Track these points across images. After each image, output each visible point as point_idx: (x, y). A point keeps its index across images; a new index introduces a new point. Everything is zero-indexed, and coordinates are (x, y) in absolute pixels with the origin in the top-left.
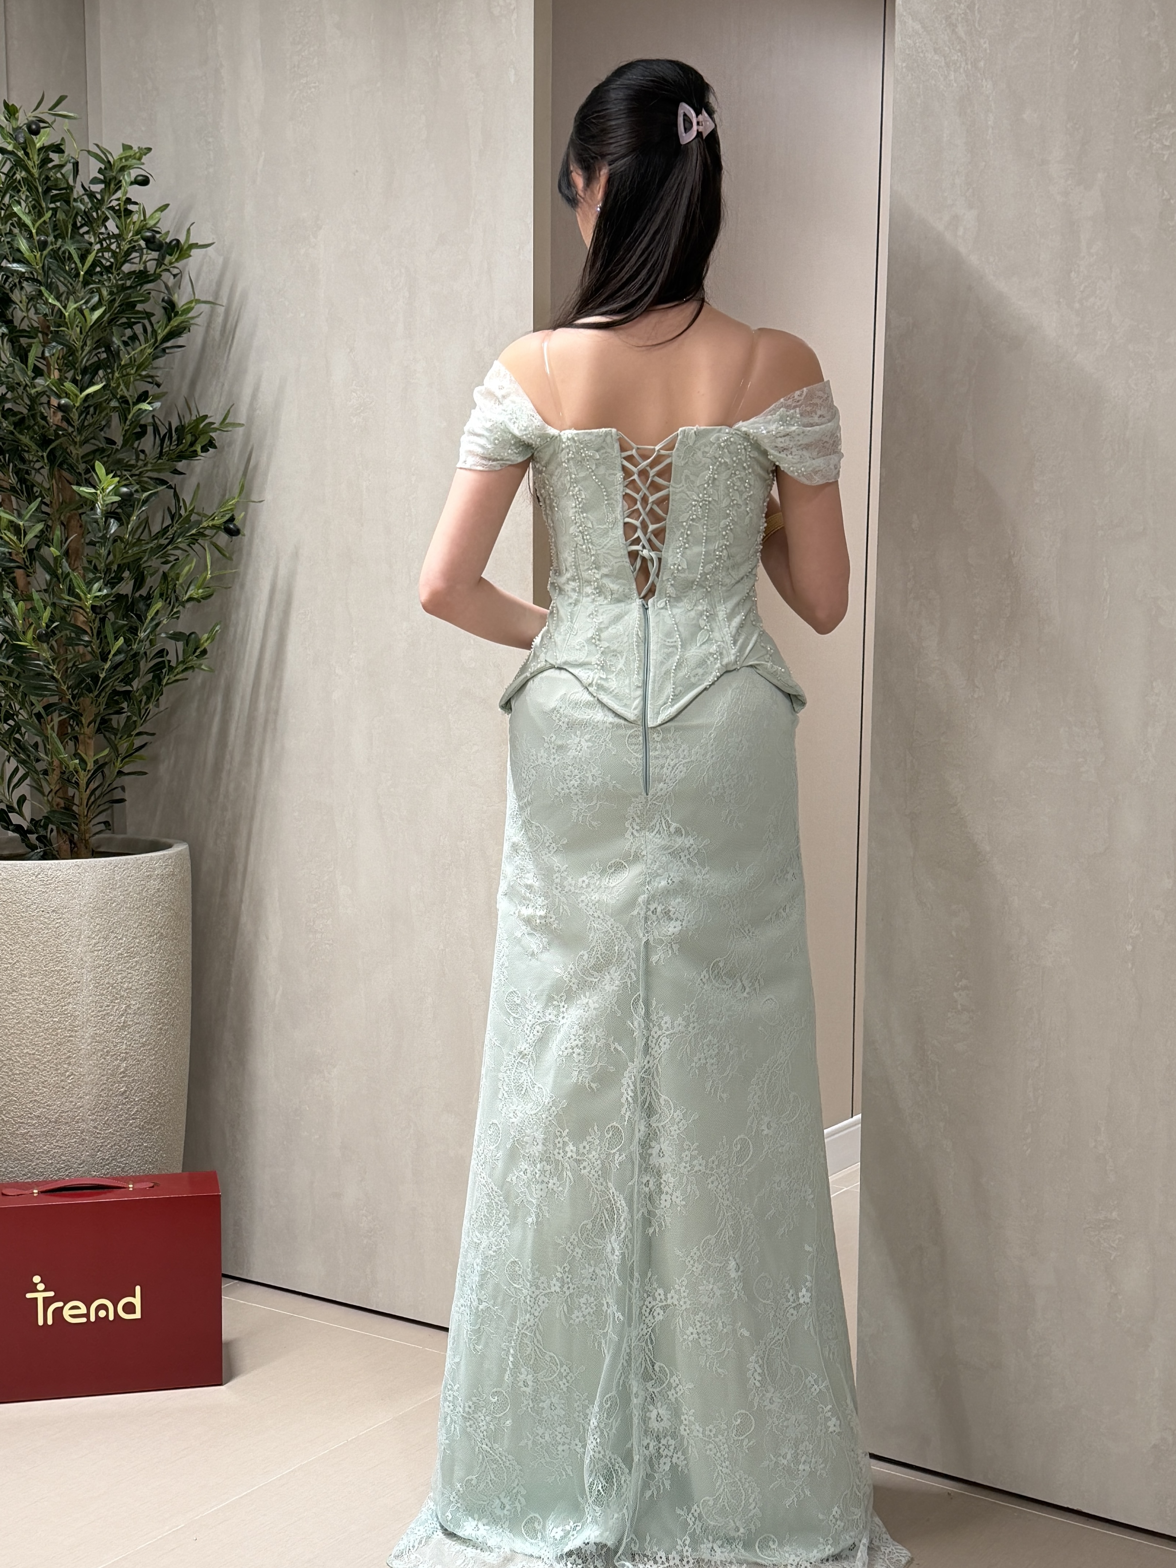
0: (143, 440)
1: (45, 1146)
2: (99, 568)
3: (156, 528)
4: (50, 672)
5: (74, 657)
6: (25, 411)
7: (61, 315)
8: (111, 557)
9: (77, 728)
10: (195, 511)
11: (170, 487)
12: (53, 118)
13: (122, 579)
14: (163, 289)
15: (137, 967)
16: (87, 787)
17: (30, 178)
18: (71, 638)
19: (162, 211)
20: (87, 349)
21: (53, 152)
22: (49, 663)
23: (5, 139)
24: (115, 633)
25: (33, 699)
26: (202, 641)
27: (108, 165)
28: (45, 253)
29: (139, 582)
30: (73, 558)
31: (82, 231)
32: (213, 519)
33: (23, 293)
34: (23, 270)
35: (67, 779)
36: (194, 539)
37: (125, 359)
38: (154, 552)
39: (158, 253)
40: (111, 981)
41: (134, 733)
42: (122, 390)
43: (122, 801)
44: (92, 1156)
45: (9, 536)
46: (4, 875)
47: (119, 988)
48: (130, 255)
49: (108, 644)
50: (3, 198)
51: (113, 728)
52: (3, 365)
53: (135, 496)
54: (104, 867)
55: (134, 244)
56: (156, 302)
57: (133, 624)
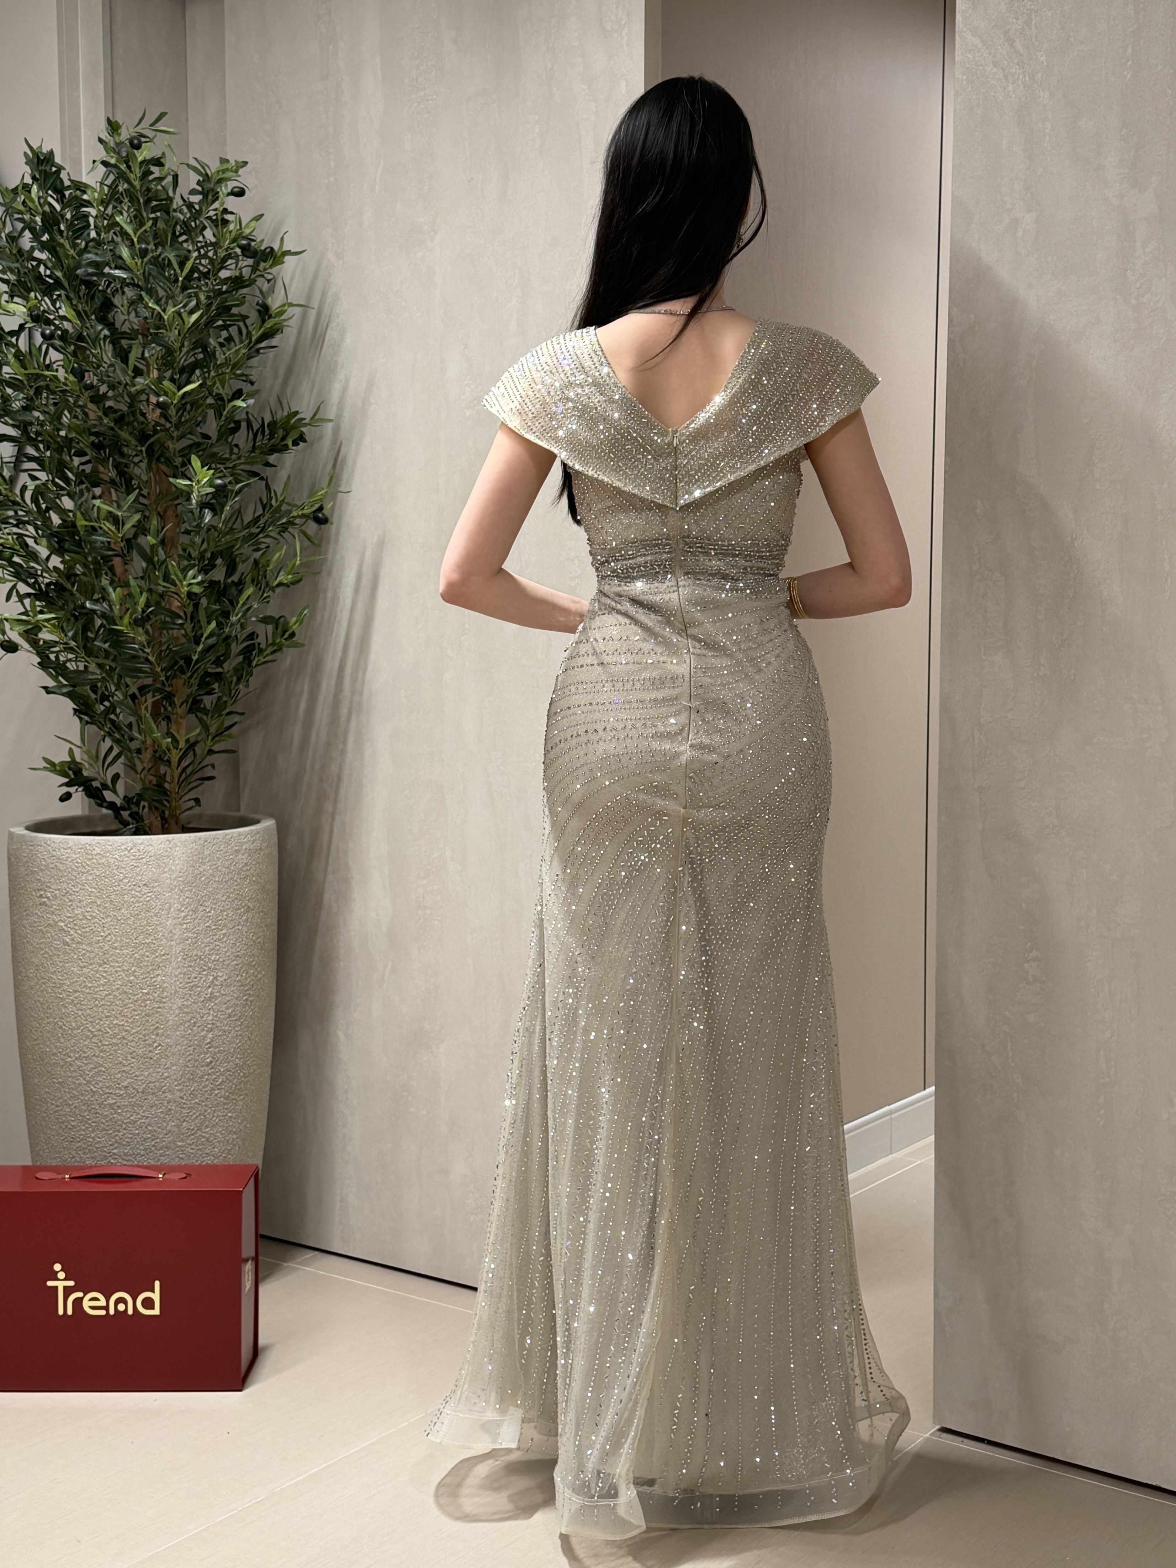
0: (237, 435)
1: (132, 1116)
2: (193, 556)
3: (248, 518)
4: (145, 655)
5: (168, 641)
6: (125, 408)
7: (161, 318)
8: (205, 546)
9: (169, 709)
10: (286, 501)
11: (262, 479)
12: (154, 133)
13: (215, 566)
14: (258, 293)
15: (225, 940)
16: (179, 765)
17: (132, 189)
18: (165, 622)
19: (257, 220)
20: (185, 350)
21: (154, 165)
22: (144, 646)
23: (107, 152)
24: (208, 617)
25: (128, 680)
26: (291, 625)
27: (206, 178)
28: (145, 260)
29: (231, 568)
30: (169, 546)
31: (181, 238)
32: (303, 509)
33: (125, 297)
34: (125, 276)
35: (160, 758)
36: (284, 528)
37: (220, 358)
38: (245, 539)
39: (252, 260)
40: (200, 954)
41: (224, 713)
42: (218, 389)
43: (212, 778)
44: (177, 1126)
45: (108, 526)
46: (98, 850)
47: (207, 960)
48: (226, 261)
49: (201, 627)
50: (105, 209)
51: (205, 708)
52: (104, 365)
53: (229, 487)
54: (195, 841)
55: (231, 251)
56: (250, 306)
57: (226, 608)
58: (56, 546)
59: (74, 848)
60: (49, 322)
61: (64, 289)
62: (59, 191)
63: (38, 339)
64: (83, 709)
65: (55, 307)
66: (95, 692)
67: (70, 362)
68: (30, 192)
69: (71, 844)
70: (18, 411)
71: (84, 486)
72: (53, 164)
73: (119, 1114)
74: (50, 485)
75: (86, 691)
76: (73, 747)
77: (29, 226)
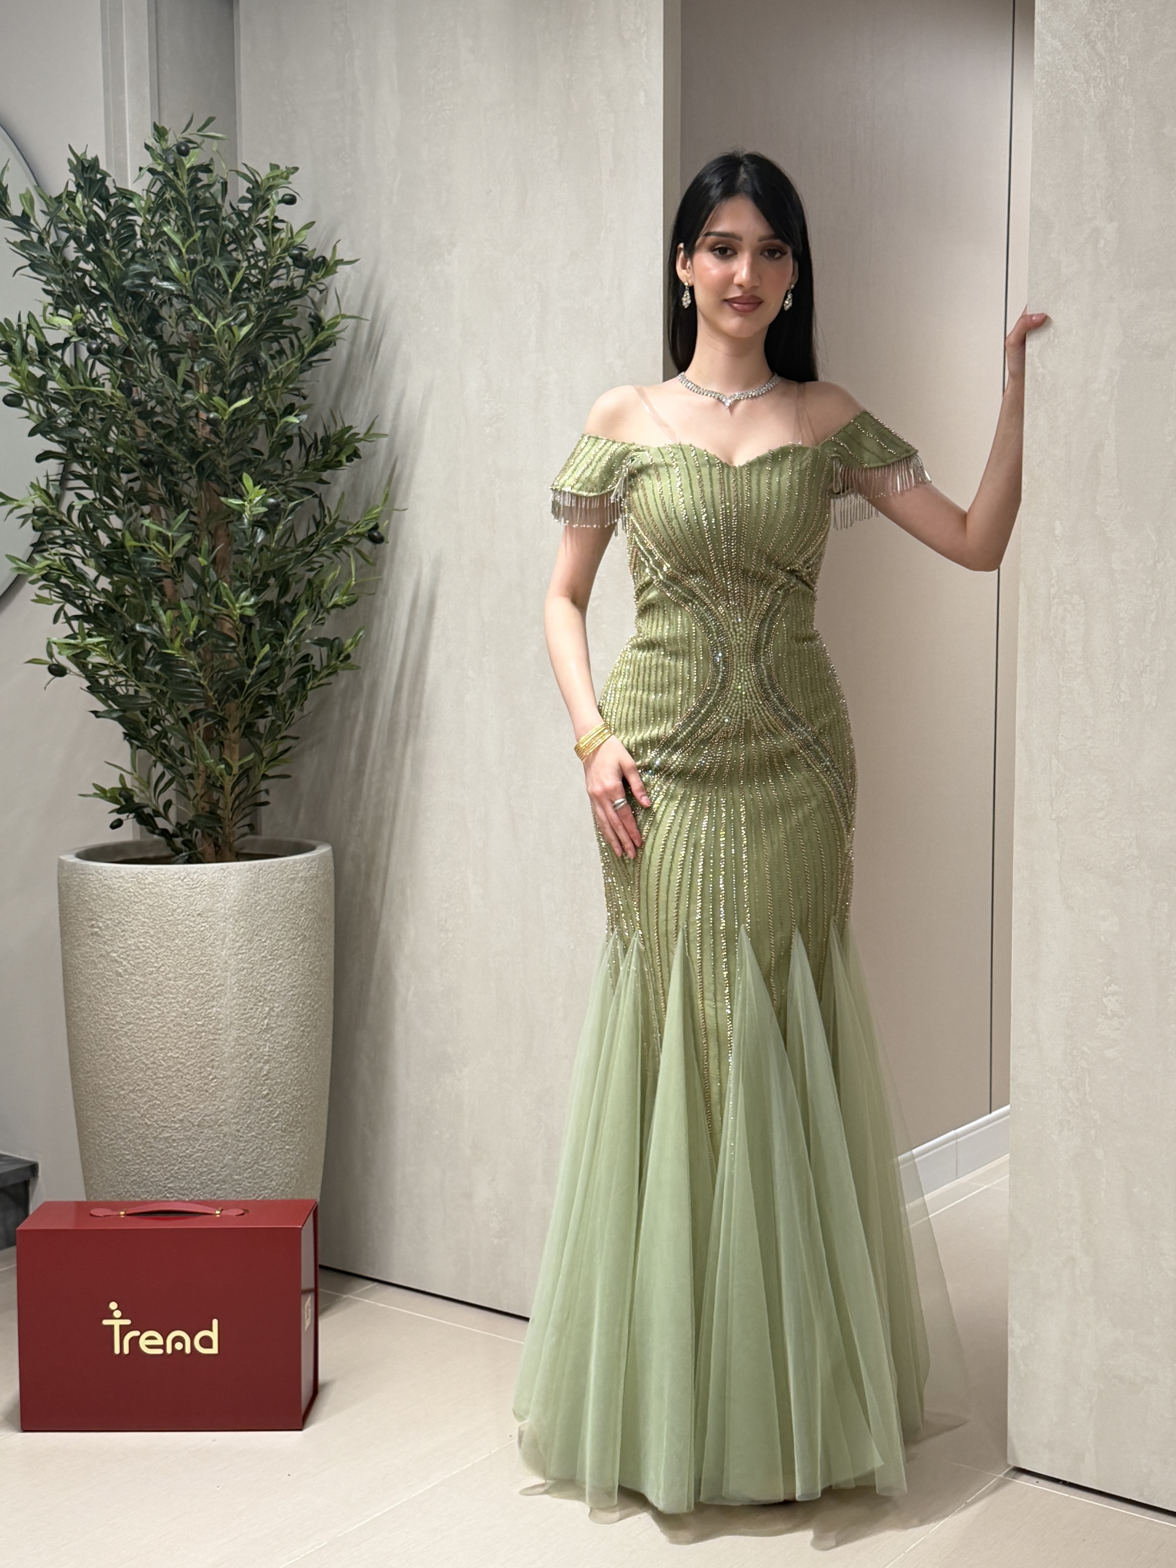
0: (288, 451)
1: (187, 1149)
2: (245, 576)
3: (301, 536)
4: (197, 679)
5: (220, 664)
6: (174, 425)
7: (210, 331)
8: (257, 565)
9: (222, 733)
10: (340, 519)
11: (316, 496)
12: (202, 138)
13: (268, 585)
14: (310, 304)
15: (281, 970)
16: (232, 791)
17: (179, 198)
18: (217, 646)
19: (308, 229)
20: (235, 363)
21: (202, 171)
22: (196, 670)
23: (154, 159)
24: (261, 640)
25: (180, 705)
26: (346, 646)
27: (255, 185)
28: (195, 271)
29: (284, 589)
30: (220, 566)
31: (230, 248)
32: (358, 527)
33: (173, 310)
34: (173, 288)
35: (213, 784)
36: (338, 547)
37: (272, 372)
38: (298, 559)
39: (305, 270)
40: (255, 984)
41: (279, 737)
42: (269, 403)
43: (266, 803)
44: (234, 1159)
45: (158, 547)
46: (150, 880)
47: (262, 990)
48: (277, 271)
49: (254, 649)
50: (153, 218)
51: (258, 732)
52: (153, 380)
53: (282, 506)
54: (249, 870)
55: (282, 261)
56: (302, 317)
57: (279, 631)
58: (104, 566)
59: (126, 877)
60: (95, 336)
61: (112, 301)
62: (104, 198)
63: (84, 354)
64: (134, 734)
65: (101, 319)
66: (146, 717)
67: (117, 376)
68: (74, 200)
69: (123, 873)
70: (64, 427)
71: (133, 504)
72: (98, 171)
73: (174, 1147)
74: (97, 504)
75: (136, 715)
76: (124, 774)
77: (74, 236)
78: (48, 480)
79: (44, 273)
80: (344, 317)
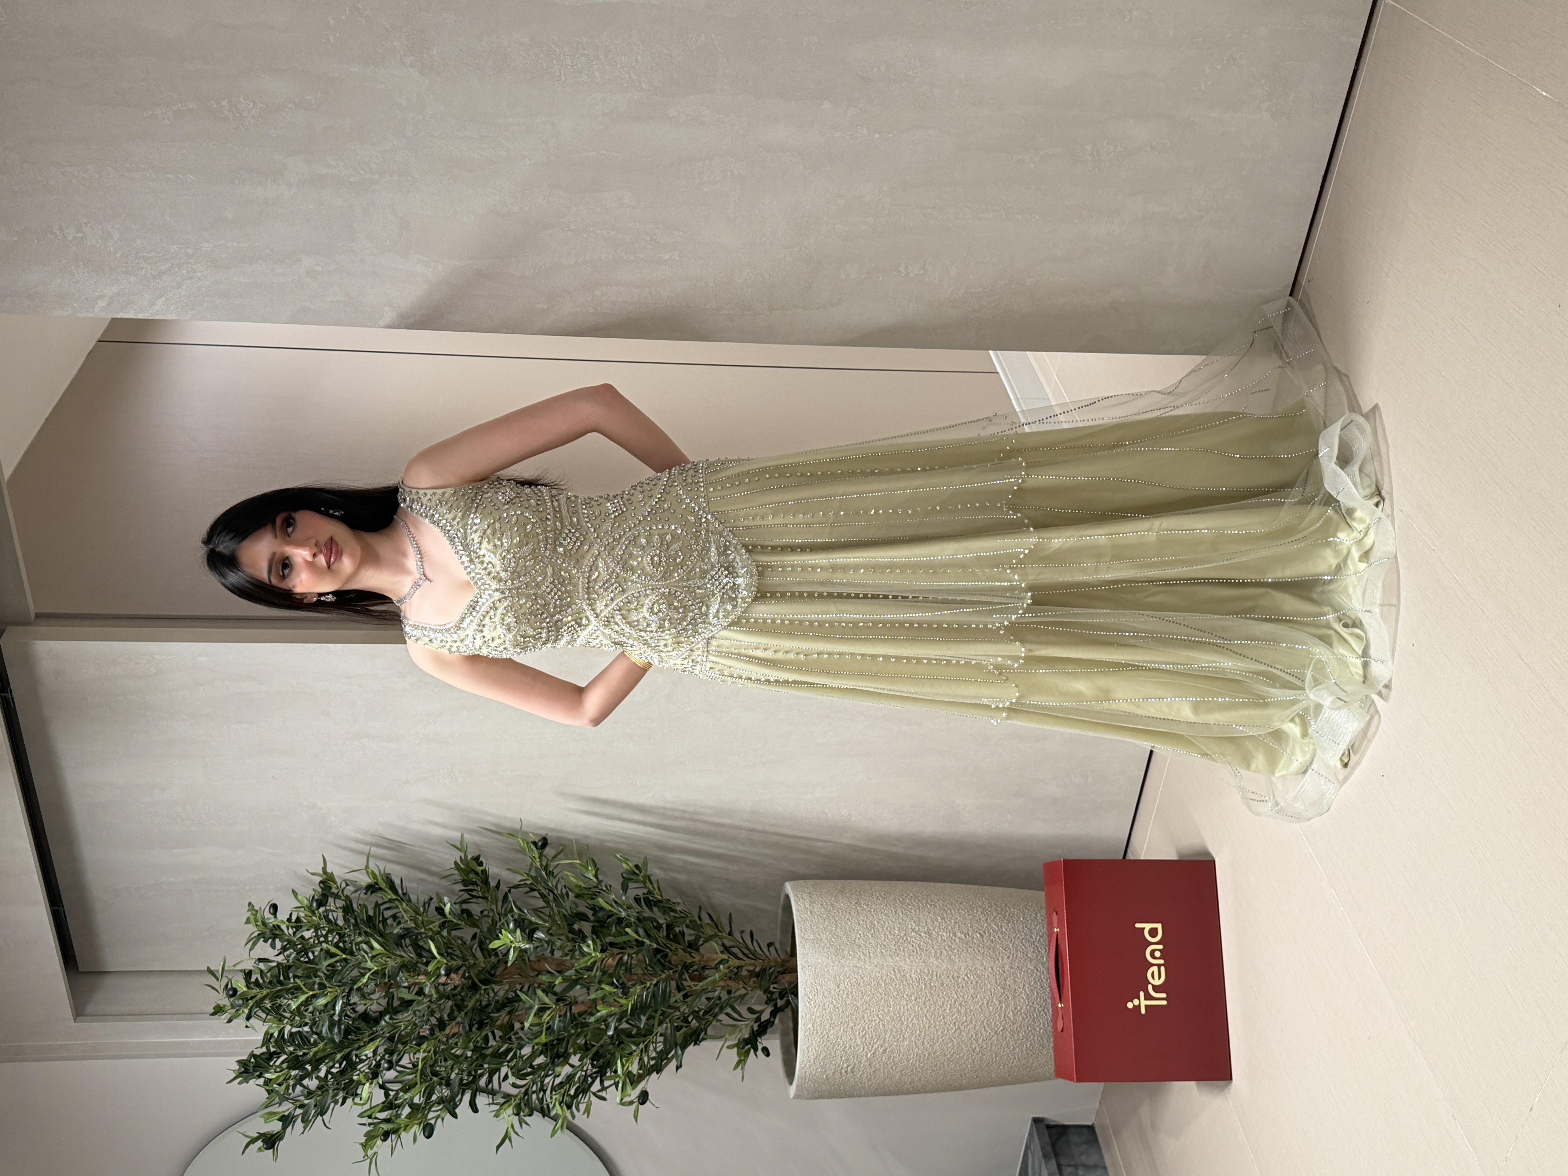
0: (473, 912)
1: (1023, 998)
2: (572, 948)
3: (541, 903)
4: (652, 987)
5: (641, 968)
6: (450, 1003)
7: (376, 972)
8: (563, 938)
9: (695, 967)
10: (527, 872)
11: (509, 891)
12: (224, 978)
13: (579, 929)
14: (356, 895)
15: (882, 923)
16: (741, 959)
17: (270, 996)
18: (626, 970)
19: (297, 894)
20: (402, 953)
21: (250, 978)
22: (645, 987)
23: (239, 1016)
24: (622, 935)
25: (672, 1000)
26: (629, 868)
27: (261, 936)
28: (328, 985)
29: (582, 917)
30: (563, 967)
31: (311, 956)
32: (534, 857)
33: (359, 1003)
34: (341, 1002)
36: (550, 874)
37: (410, 924)
38: (559, 905)
39: (329, 898)
40: (893, 943)
41: (699, 922)
42: (435, 927)
43: (751, 932)
44: (1031, 961)
45: (546, 1017)
46: (810, 1025)
47: (898, 937)
48: (330, 920)
49: (629, 941)
50: (286, 1018)
51: (695, 939)
52: (414, 1019)
53: (516, 917)
54: (803, 946)
55: (322, 916)
56: (367, 899)
57: (616, 921)
58: (561, 1059)
59: (808, 1045)
60: (378, 1065)
61: (351, 1051)
62: (271, 1056)
63: (393, 1074)
64: (695, 1037)
65: (366, 1060)
66: (682, 1027)
67: (411, 1047)
68: (270, 1080)
69: (805, 1047)
70: (451, 1091)
71: (513, 1037)
72: (248, 1060)
73: (1021, 1008)
75: (680, 1035)
76: (726, 1045)
77: (299, 1080)
78: (493, 1104)
79: (327, 1105)
80: (367, 867)
